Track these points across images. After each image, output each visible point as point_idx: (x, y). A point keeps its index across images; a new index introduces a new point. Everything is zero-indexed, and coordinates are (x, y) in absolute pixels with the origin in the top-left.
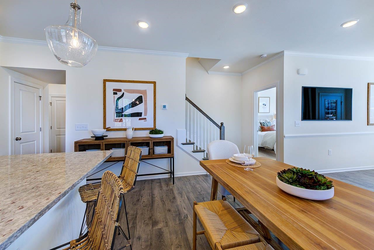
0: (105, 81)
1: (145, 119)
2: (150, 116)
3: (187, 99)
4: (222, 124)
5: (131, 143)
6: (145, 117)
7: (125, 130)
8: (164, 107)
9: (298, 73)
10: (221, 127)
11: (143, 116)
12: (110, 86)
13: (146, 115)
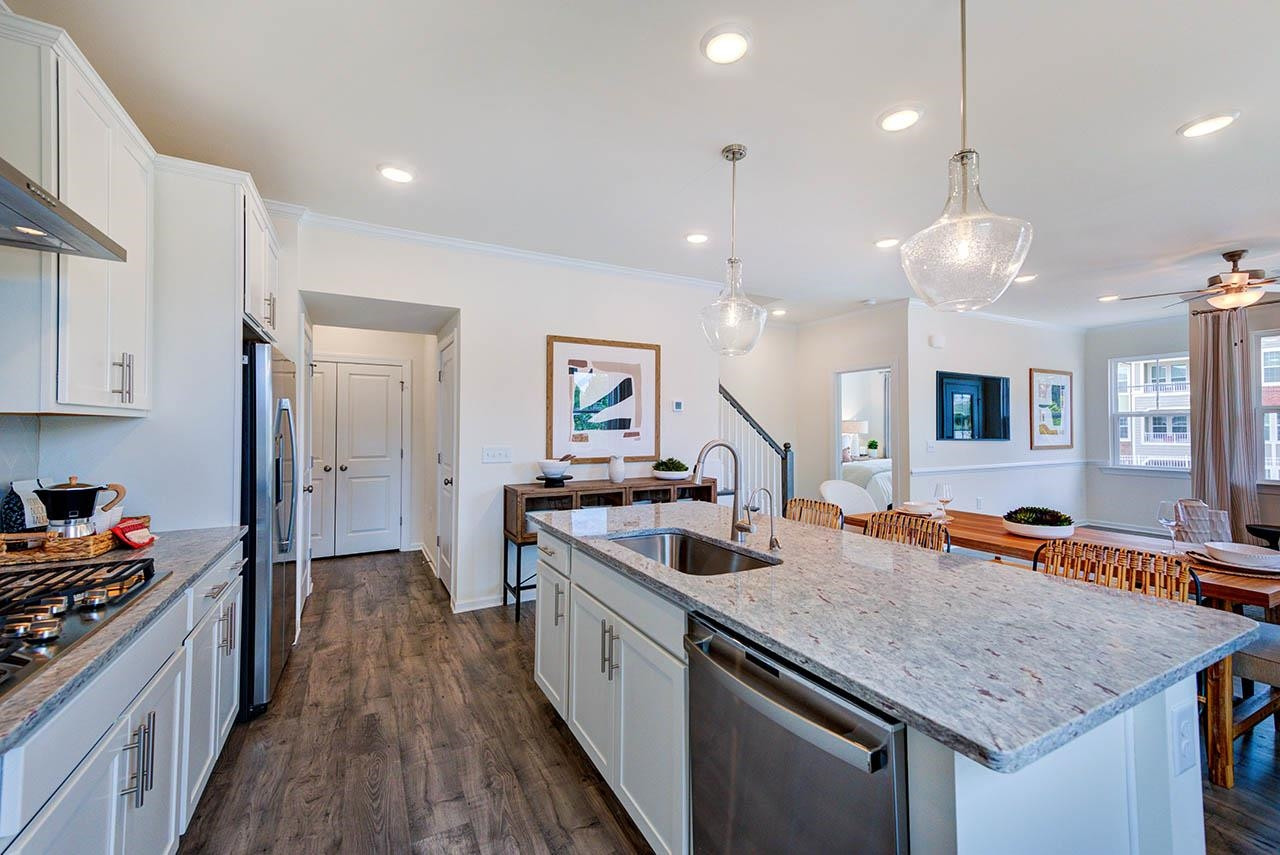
0: (551, 340)
1: (638, 434)
2: (646, 428)
3: (722, 390)
4: (787, 446)
5: (634, 492)
6: (636, 430)
7: (606, 461)
8: (678, 405)
9: (931, 345)
10: (785, 452)
11: (633, 429)
12: (563, 353)
13: (638, 424)
